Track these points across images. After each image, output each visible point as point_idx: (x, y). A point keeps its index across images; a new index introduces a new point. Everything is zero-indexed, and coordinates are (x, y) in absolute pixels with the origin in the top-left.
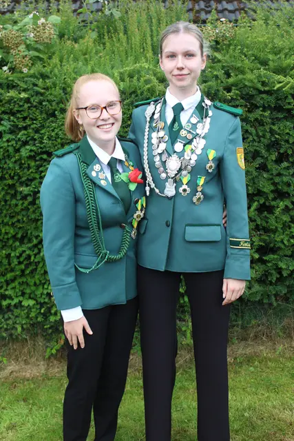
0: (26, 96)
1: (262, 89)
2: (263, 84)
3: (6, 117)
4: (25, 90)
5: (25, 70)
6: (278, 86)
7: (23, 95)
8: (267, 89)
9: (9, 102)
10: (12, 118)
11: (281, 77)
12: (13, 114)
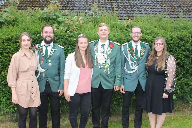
0: (76, 39)
1: (142, 39)
2: (143, 38)
3: (70, 45)
4: (75, 38)
5: (75, 32)
6: (147, 38)
7: (75, 39)
8: (144, 39)
9: (71, 41)
10: (71, 46)
11: (147, 36)
12: (72, 44)
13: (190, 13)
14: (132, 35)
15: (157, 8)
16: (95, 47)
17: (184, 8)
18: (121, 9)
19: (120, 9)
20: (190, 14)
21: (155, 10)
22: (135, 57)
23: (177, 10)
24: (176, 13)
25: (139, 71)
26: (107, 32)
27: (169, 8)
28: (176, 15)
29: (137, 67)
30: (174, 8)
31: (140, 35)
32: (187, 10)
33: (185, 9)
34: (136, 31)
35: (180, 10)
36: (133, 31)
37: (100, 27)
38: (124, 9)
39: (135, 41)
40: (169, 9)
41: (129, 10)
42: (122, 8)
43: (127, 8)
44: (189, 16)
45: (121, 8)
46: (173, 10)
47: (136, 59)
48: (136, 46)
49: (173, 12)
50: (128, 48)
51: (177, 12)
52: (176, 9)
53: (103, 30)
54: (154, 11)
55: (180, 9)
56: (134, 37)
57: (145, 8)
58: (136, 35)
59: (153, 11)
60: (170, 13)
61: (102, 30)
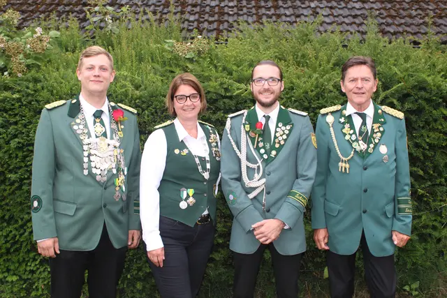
0: (18, 96)
1: (225, 94)
2: (226, 90)
4: (18, 92)
5: (20, 75)
6: (238, 92)
7: (16, 96)
8: (228, 94)
9: (3, 101)
10: (4, 114)
12: (6, 111)
13: (440, 21)
14: (256, 88)
15: (349, 7)
16: (78, 121)
17: (426, 7)
18: (245, 10)
19: (242, 10)
20: (442, 24)
21: (341, 12)
22: (262, 151)
23: (404, 13)
24: (403, 21)
25: (268, 193)
26: (106, 74)
27: (383, 6)
28: (400, 25)
29: (264, 180)
30: (398, 6)
31: (277, 87)
32: (437, 11)
33: (430, 8)
34: (266, 75)
35: (414, 13)
36: (256, 76)
37: (87, 56)
38: (254, 9)
39: (264, 105)
40: (385, 9)
41: (268, 12)
42: (248, 8)
43: (263, 7)
44: (438, 29)
45: (245, 6)
46: (393, 13)
47: (265, 157)
48: (268, 118)
49: (393, 17)
50: (244, 125)
51: (403, 18)
52: (403, 9)
53: (97, 69)
54: (337, 16)
55: (416, 10)
56: (260, 93)
57: (315, 8)
58: (266, 86)
59: (335, 14)
60: (384, 21)
61: (92, 68)
